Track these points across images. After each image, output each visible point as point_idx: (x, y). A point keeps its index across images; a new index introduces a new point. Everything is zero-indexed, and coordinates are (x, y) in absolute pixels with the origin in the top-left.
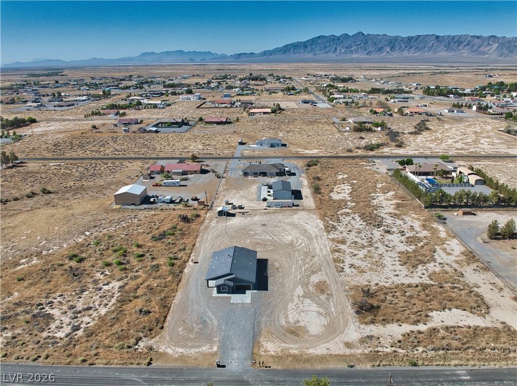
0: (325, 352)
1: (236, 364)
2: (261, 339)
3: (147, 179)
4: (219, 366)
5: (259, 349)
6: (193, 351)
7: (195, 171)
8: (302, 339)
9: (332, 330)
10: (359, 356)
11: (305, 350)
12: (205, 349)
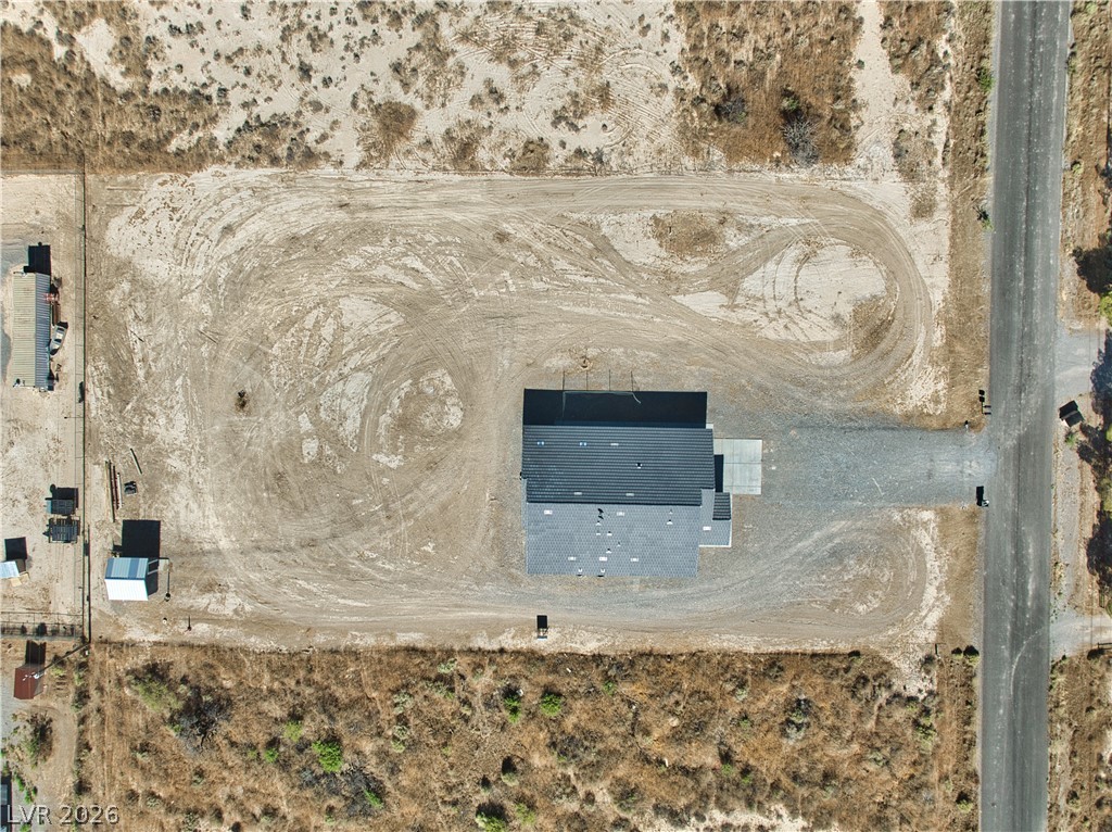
0: (943, 268)
1: (973, 464)
2: (897, 410)
5: (929, 415)
6: (932, 563)
8: (899, 315)
9: (869, 238)
10: (956, 194)
11: (934, 312)
12: (926, 539)
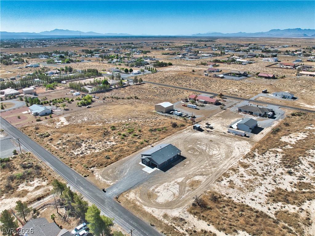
0: (150, 212)
1: (110, 194)
2: (133, 190)
3: (184, 102)
4: (104, 190)
5: (126, 194)
6: (104, 180)
7: (212, 103)
8: (149, 200)
10: (163, 224)
11: (143, 205)
12: (109, 182)
